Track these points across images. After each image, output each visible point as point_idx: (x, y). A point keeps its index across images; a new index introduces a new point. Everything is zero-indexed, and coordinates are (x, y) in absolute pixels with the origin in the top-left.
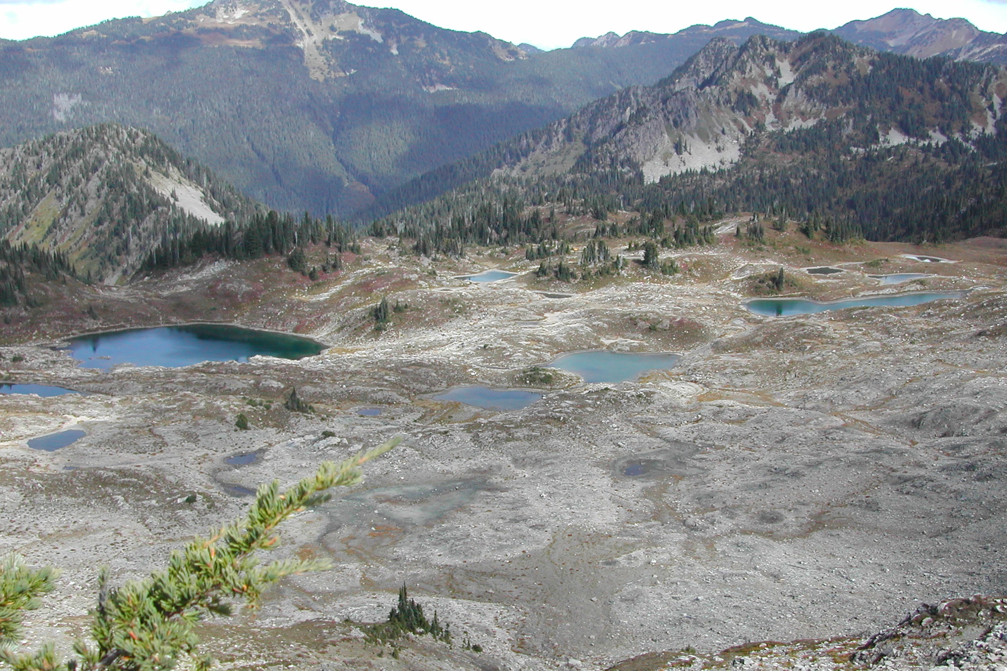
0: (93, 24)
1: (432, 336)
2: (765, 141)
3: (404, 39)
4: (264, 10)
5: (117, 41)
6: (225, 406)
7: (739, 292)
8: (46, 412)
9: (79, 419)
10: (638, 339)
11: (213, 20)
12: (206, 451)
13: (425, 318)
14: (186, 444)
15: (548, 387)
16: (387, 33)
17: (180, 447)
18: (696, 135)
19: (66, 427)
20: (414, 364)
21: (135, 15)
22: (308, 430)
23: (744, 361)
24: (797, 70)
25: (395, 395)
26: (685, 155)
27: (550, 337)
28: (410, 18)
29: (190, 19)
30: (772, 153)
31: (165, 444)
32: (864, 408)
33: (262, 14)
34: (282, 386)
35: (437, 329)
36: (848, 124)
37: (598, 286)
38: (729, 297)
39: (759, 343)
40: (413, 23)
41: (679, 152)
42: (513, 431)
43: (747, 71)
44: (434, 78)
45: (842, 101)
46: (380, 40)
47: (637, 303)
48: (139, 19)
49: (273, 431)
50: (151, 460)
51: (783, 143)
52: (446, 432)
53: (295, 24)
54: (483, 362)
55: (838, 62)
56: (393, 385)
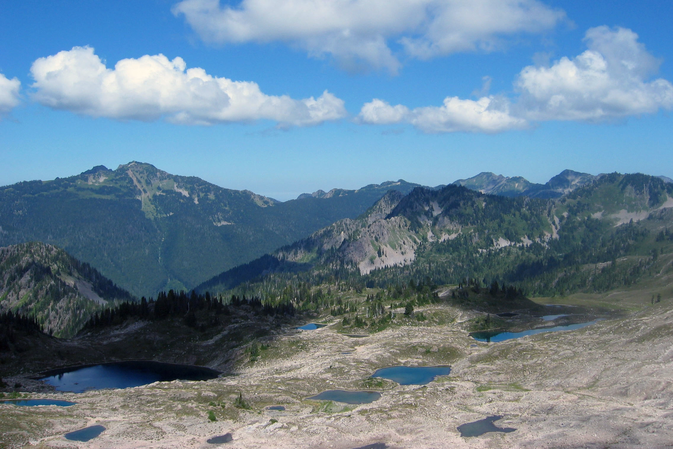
0: (11, 184)
1: (287, 363)
2: (429, 247)
3: (202, 195)
4: (118, 178)
5: (26, 195)
6: (196, 407)
7: (465, 329)
8: (71, 416)
9: (96, 419)
10: (420, 358)
11: (86, 183)
12: (192, 436)
13: (281, 353)
14: (178, 432)
15: (381, 389)
16: (192, 191)
17: (174, 434)
18: (388, 245)
19: (89, 425)
20: (293, 379)
21: (38, 179)
22: (252, 420)
23: (493, 367)
24: (443, 206)
25: (291, 399)
26: (383, 257)
27: (367, 360)
28: (205, 183)
29: (71, 182)
30: (434, 254)
31: (164, 433)
32: (584, 388)
33: (116, 180)
34: (216, 395)
35: (289, 359)
36: (475, 236)
37: (380, 329)
38: (460, 332)
39: (497, 356)
40: (207, 185)
41: (380, 255)
42: (389, 413)
43: (414, 208)
44: (220, 217)
45: (470, 223)
46: (188, 196)
47: (409, 338)
48: (40, 181)
49: (231, 421)
50: (158, 443)
51: (440, 248)
52: (350, 416)
53: (136, 185)
54: (333, 376)
55: (466, 201)
56: (285, 392)
